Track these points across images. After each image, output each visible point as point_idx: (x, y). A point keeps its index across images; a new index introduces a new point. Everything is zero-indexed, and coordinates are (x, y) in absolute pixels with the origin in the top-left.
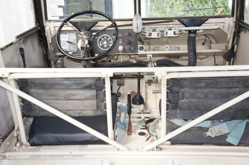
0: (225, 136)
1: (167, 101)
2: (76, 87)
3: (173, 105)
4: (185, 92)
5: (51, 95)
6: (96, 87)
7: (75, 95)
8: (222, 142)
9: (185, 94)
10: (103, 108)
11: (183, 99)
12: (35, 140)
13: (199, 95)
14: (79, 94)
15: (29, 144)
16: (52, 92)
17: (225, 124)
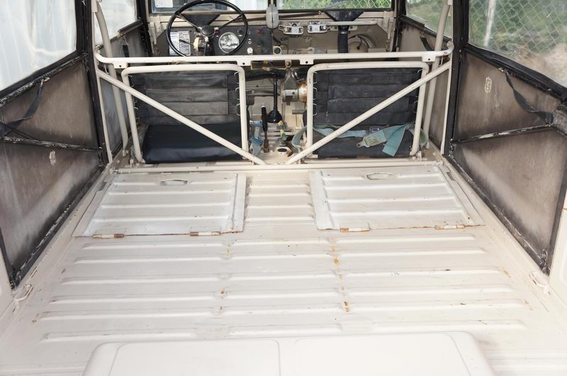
0: (381, 146)
1: (314, 102)
2: (203, 85)
3: (320, 106)
4: (336, 90)
5: (172, 96)
6: (228, 84)
7: (202, 95)
8: (378, 153)
9: (335, 93)
10: (236, 112)
11: (333, 98)
12: (151, 156)
13: (352, 93)
14: (207, 94)
15: (144, 161)
16: (174, 92)
17: (381, 131)
